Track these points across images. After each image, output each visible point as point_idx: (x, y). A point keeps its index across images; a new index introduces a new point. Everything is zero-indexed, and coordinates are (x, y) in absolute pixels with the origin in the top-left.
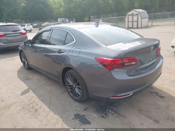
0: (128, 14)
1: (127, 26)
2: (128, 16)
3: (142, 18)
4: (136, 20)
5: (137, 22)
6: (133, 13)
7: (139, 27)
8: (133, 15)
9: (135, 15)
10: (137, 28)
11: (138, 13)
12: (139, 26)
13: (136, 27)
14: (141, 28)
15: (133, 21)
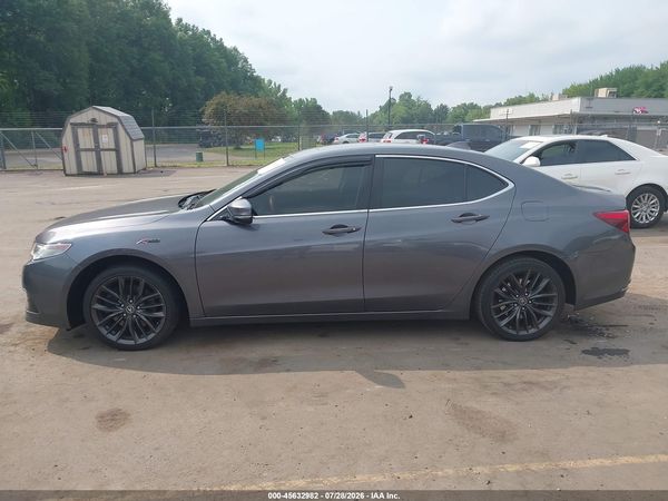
0: (72, 120)
1: (72, 167)
2: (73, 128)
3: (132, 140)
4: (113, 147)
5: (117, 150)
6: (94, 120)
7: (125, 170)
8: (93, 124)
9: (103, 126)
10: (120, 173)
11: (115, 120)
12: (127, 167)
13: (115, 170)
14: (135, 173)
15: (97, 146)
